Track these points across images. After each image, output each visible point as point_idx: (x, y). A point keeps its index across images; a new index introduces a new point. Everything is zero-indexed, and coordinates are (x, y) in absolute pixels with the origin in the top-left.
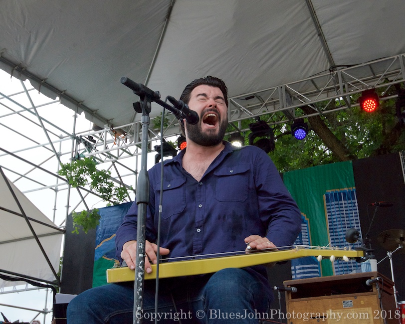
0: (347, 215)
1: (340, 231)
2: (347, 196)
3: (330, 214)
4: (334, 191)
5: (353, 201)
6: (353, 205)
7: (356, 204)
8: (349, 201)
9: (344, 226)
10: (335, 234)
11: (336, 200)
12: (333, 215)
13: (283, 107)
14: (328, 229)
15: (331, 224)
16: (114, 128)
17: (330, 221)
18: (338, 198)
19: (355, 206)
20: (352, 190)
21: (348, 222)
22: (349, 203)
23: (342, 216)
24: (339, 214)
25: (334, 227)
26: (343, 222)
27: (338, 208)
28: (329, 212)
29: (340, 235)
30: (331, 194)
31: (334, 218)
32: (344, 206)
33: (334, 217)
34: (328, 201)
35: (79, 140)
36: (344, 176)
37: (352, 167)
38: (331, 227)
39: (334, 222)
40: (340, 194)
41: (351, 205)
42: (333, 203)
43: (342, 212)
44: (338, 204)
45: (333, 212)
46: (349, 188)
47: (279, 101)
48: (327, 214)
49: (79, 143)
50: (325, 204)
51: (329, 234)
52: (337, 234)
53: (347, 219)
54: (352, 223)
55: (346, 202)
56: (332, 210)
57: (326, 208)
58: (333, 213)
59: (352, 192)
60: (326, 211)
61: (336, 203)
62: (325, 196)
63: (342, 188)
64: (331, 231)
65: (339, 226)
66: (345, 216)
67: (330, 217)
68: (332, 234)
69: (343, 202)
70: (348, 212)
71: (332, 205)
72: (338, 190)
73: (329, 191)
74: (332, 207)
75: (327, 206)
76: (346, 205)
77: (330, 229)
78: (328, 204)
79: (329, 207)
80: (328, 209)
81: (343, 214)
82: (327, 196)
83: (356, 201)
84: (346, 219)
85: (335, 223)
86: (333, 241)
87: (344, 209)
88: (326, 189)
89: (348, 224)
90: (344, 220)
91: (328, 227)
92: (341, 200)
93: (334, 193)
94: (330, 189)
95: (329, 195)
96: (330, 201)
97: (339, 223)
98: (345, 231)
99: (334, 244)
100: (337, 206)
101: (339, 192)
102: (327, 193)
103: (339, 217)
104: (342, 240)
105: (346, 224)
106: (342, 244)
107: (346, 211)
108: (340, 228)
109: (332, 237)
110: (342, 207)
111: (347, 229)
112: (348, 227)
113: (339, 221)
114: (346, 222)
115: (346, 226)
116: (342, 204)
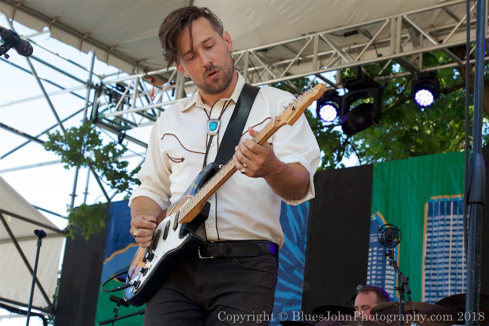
0: (455, 239)
1: (441, 263)
2: (459, 207)
3: (430, 234)
4: (440, 197)
8: (460, 217)
9: (447, 255)
10: (432, 266)
11: (442, 214)
12: (435, 237)
13: (394, 53)
14: (424, 258)
15: (429, 250)
16: (149, 73)
17: (429, 245)
21: (454, 249)
22: (460, 220)
23: (446, 238)
24: (442, 236)
25: (433, 256)
26: (446, 249)
27: (443, 225)
28: (429, 232)
29: (440, 269)
30: (437, 204)
31: (435, 242)
32: (452, 223)
33: (435, 240)
34: (430, 214)
35: (100, 89)
38: (429, 256)
39: (435, 248)
40: (449, 203)
41: (461, 222)
42: (437, 218)
43: (447, 233)
44: (443, 220)
45: (436, 231)
47: (389, 42)
48: (426, 235)
49: (99, 96)
50: (426, 218)
51: (424, 267)
52: (435, 266)
53: (454, 244)
54: (460, 252)
55: (456, 217)
56: (435, 229)
57: (426, 224)
58: (435, 234)
60: (426, 229)
61: (441, 217)
62: (427, 205)
63: (454, 194)
64: (428, 261)
65: (440, 255)
66: (451, 239)
67: (429, 240)
68: (428, 266)
69: (451, 217)
70: (456, 233)
71: (436, 221)
72: (447, 197)
73: (435, 198)
74: (435, 223)
75: (429, 221)
76: (456, 222)
77: (427, 258)
78: (431, 218)
79: (430, 224)
80: (429, 227)
81: (448, 236)
82: (430, 205)
84: (451, 244)
85: (435, 250)
86: (428, 278)
87: (451, 228)
88: (431, 195)
89: (453, 252)
90: (448, 247)
91: (425, 255)
92: (449, 213)
93: (441, 202)
94: (436, 195)
95: (434, 204)
96: (434, 214)
97: (441, 250)
98: (448, 263)
99: (428, 283)
100: (442, 223)
101: (448, 200)
102: (431, 202)
103: (442, 241)
104: (441, 277)
105: (450, 252)
106: (440, 283)
107: (453, 231)
108: (441, 258)
109: (428, 272)
110: (449, 225)
111: (450, 260)
112: (452, 257)
113: (441, 247)
114: (451, 249)
115: (451, 255)
116: (449, 220)
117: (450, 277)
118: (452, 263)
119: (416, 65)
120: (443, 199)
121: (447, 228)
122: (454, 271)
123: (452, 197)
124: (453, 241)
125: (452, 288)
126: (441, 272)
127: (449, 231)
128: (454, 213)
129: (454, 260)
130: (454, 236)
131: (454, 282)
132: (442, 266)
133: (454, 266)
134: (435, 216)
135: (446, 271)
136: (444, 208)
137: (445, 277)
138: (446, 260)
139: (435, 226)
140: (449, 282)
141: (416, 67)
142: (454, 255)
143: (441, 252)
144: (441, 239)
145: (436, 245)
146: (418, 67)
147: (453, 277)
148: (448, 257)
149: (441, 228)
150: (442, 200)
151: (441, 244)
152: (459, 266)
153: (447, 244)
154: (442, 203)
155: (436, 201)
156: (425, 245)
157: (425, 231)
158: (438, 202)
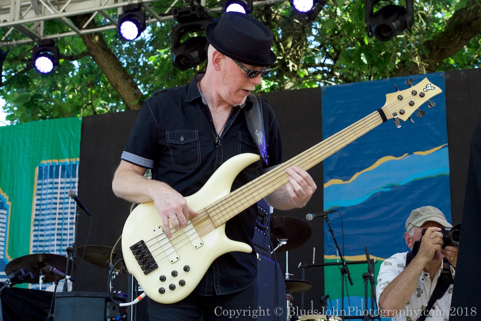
0: (62, 201)
1: (48, 225)
2: (66, 171)
3: (39, 197)
4: (50, 161)
5: (73, 180)
6: (72, 185)
7: (76, 185)
8: (68, 180)
9: (54, 216)
10: (40, 228)
11: (51, 177)
12: (44, 199)
14: (33, 220)
15: (38, 212)
17: (38, 207)
18: (54, 173)
19: (74, 187)
20: (74, 163)
21: (61, 211)
22: (67, 183)
23: (54, 201)
24: (50, 199)
25: (41, 217)
26: (53, 211)
27: (51, 188)
28: (38, 195)
29: (48, 230)
31: (43, 205)
32: (59, 186)
33: (44, 202)
34: (40, 178)
36: (67, 140)
37: (80, 126)
38: (38, 218)
39: (43, 210)
40: (57, 167)
41: (68, 185)
42: (46, 181)
43: (55, 196)
44: (51, 183)
45: (45, 194)
46: (72, 160)
48: (35, 198)
50: (36, 181)
52: (43, 228)
53: (61, 206)
54: (66, 214)
55: (63, 180)
56: (44, 192)
57: (36, 187)
58: (44, 197)
59: (74, 166)
60: (35, 192)
61: (50, 180)
62: (37, 169)
63: (62, 158)
64: (37, 223)
65: (48, 217)
66: (58, 201)
67: (38, 202)
68: (37, 228)
69: (59, 180)
70: (63, 196)
71: (45, 184)
72: (56, 161)
73: (45, 162)
74: (44, 187)
75: (39, 184)
76: (63, 185)
77: (36, 220)
78: (40, 182)
79: (40, 187)
80: (39, 190)
81: (56, 198)
82: (41, 169)
83: (77, 179)
84: (58, 206)
85: (44, 212)
86: (36, 238)
87: (59, 191)
88: (41, 159)
89: (60, 214)
90: (55, 209)
91: (33, 217)
92: (57, 177)
93: (50, 166)
94: (46, 160)
95: (44, 168)
96: (43, 178)
97: (49, 211)
98: (54, 224)
99: (36, 244)
100: (51, 186)
101: (57, 164)
102: (41, 166)
103: (50, 204)
104: (47, 238)
105: (57, 214)
106: (47, 243)
107: (61, 193)
108: (48, 219)
109: (36, 233)
110: (57, 188)
111: (57, 221)
112: (59, 219)
113: (49, 209)
114: (58, 211)
115: (57, 216)
116: (57, 183)
117: (56, 237)
118: (59, 224)
119: (37, 32)
120: (52, 162)
121: (55, 191)
122: (60, 232)
123: (61, 161)
124: (60, 203)
125: (58, 248)
126: (48, 233)
127: (57, 193)
128: (62, 177)
129: (60, 221)
130: (61, 198)
131: (59, 242)
132: (49, 227)
133: (60, 227)
134: (45, 179)
135: (52, 232)
136: (53, 172)
137: (52, 238)
138: (53, 222)
139: (44, 189)
140: (55, 242)
141: (37, 35)
142: (61, 216)
143: (49, 214)
144: (49, 201)
145: (44, 207)
146: (40, 34)
147: (59, 237)
148: (55, 219)
149: (50, 191)
150: (51, 164)
151: (49, 206)
152: (65, 227)
153: (54, 206)
154: (52, 167)
155: (46, 165)
156: (35, 207)
157: (34, 194)
158: (47, 166)
